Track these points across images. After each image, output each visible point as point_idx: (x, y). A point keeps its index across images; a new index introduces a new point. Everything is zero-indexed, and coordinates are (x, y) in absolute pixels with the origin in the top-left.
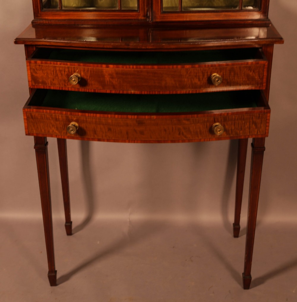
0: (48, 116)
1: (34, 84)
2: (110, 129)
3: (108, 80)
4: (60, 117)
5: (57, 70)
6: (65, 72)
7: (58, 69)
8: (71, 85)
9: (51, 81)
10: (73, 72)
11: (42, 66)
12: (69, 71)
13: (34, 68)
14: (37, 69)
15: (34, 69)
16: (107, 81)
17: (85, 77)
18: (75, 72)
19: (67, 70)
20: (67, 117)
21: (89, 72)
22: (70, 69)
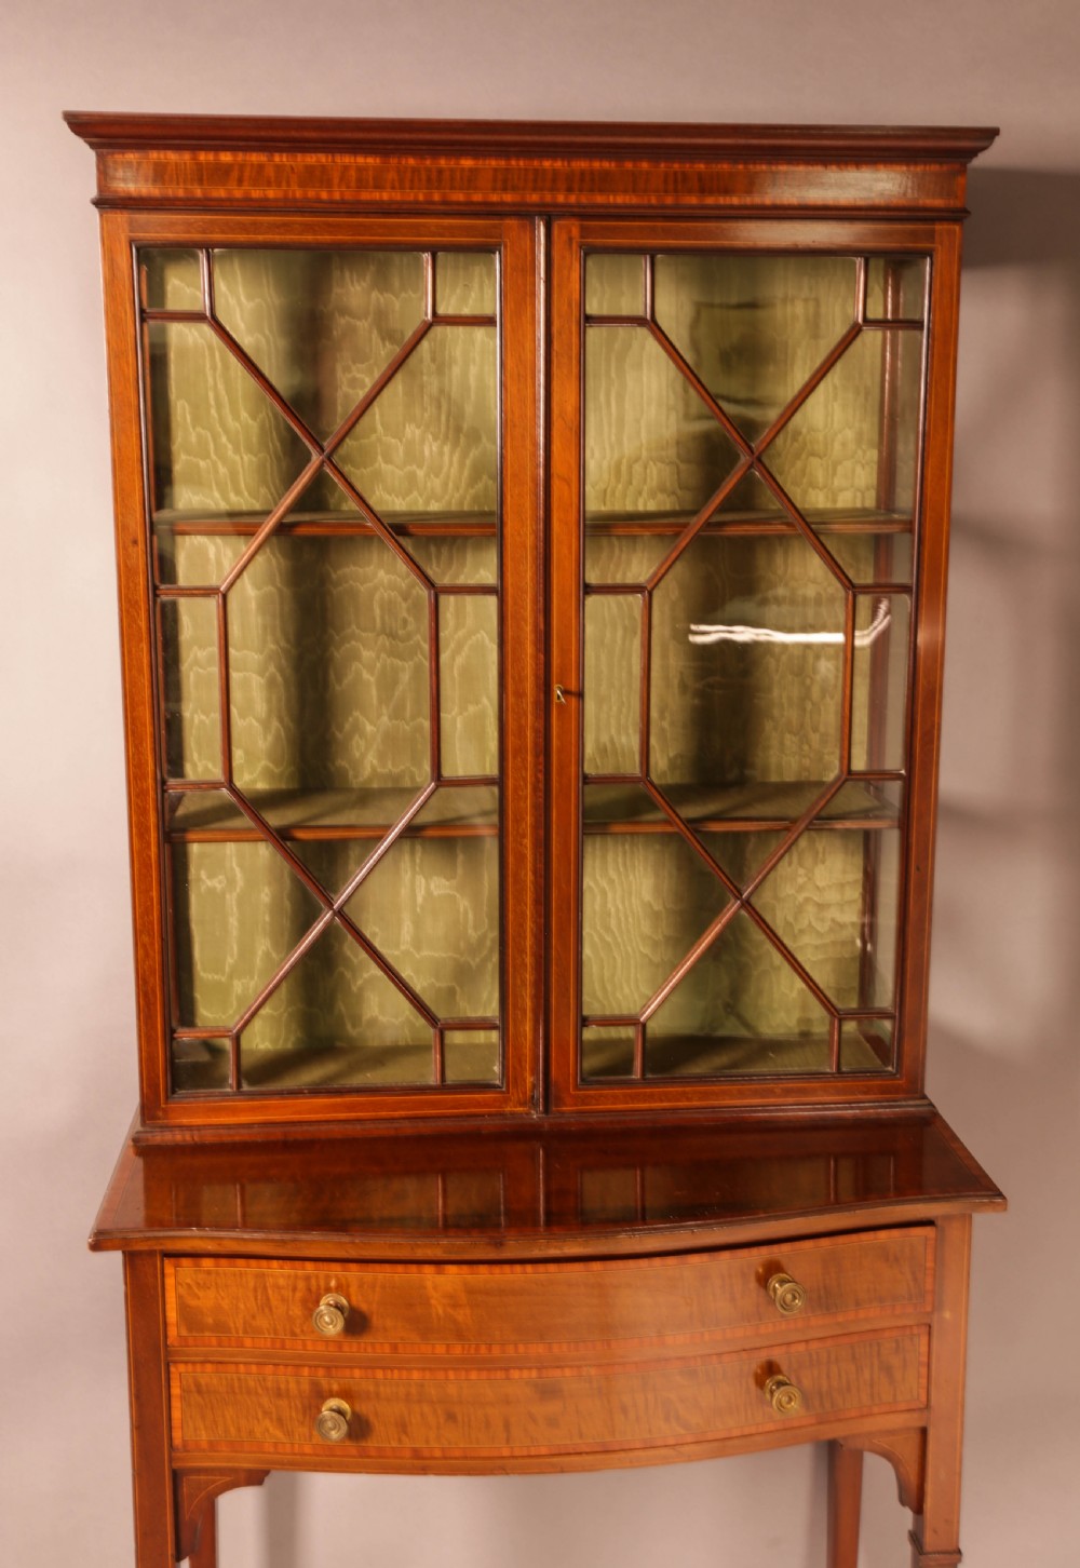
0: (252, 1384)
1: (184, 1333)
2: (451, 1417)
3: (441, 1311)
4: (292, 1386)
5: (268, 1284)
6: (294, 1289)
7: (270, 1281)
8: (313, 1332)
9: (245, 1323)
10: (322, 1292)
11: (218, 1274)
12: (309, 1290)
13: (188, 1281)
14: (198, 1284)
15: (189, 1286)
16: (437, 1314)
17: (364, 1307)
18: (328, 1290)
19: (301, 1285)
20: (315, 1385)
21: (378, 1289)
22: (313, 1282)
